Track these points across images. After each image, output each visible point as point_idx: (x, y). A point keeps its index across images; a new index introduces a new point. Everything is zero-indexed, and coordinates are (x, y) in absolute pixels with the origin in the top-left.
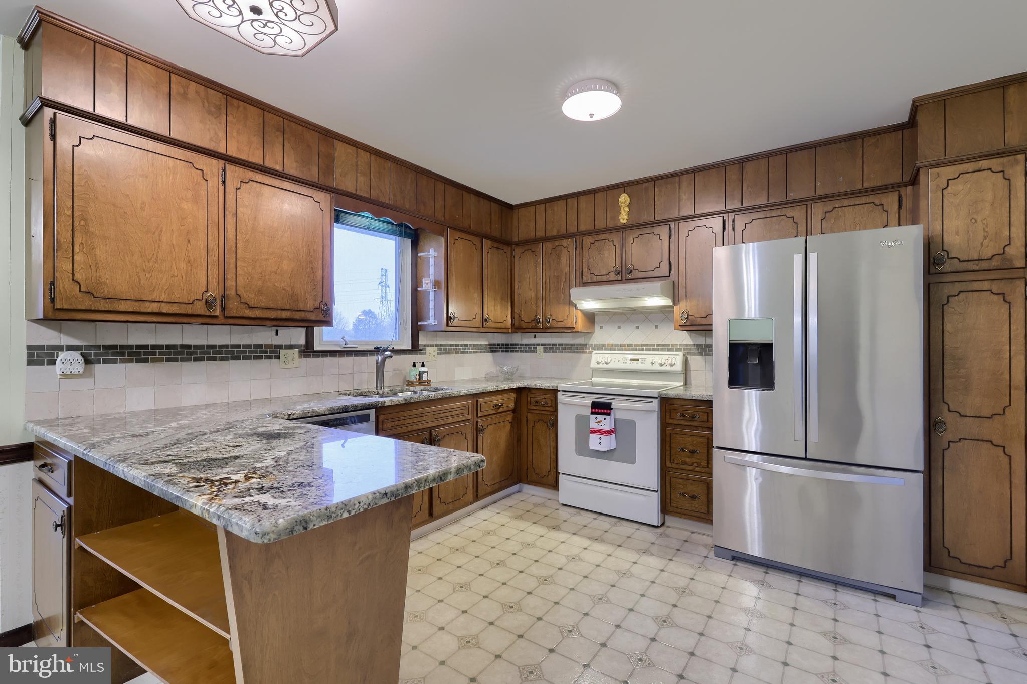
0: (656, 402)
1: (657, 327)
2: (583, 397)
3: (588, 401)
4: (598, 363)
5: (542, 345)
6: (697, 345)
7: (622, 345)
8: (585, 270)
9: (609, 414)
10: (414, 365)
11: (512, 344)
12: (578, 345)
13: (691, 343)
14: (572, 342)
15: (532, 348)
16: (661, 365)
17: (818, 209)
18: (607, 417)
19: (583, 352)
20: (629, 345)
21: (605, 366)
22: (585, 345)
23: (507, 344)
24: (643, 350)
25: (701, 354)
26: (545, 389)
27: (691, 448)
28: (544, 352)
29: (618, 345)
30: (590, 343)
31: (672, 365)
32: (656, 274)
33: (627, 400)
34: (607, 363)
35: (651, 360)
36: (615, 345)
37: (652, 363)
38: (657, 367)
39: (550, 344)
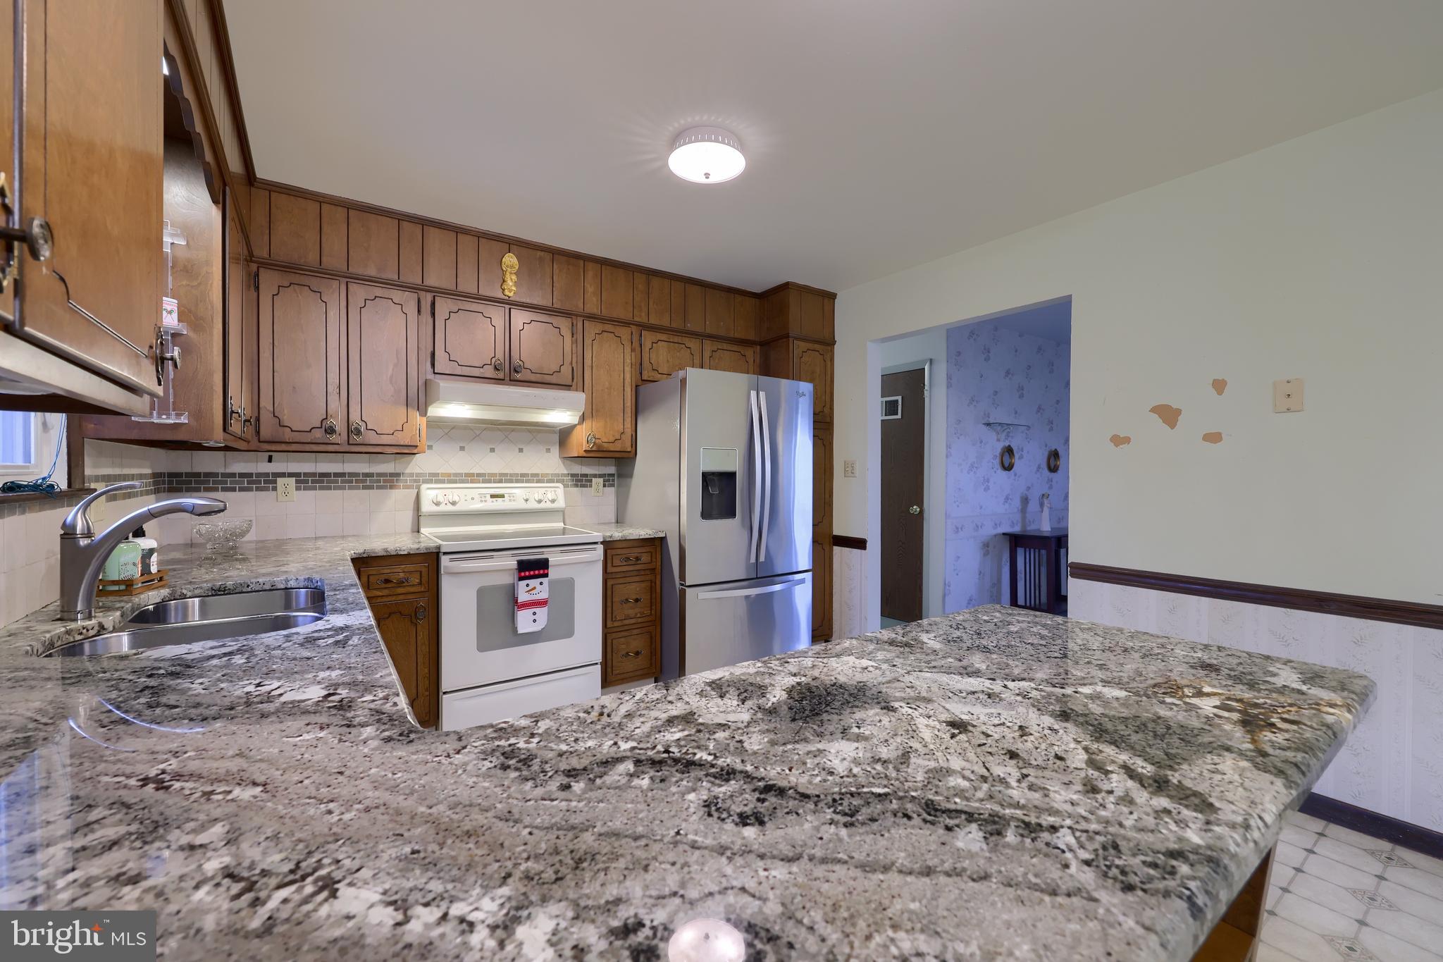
2: (492, 557)
3: (512, 563)
4: (438, 504)
5: (291, 475)
6: (573, 475)
7: (467, 475)
8: (440, 353)
9: (546, 575)
11: (198, 475)
12: (379, 475)
13: (566, 472)
14: (367, 471)
15: (267, 482)
16: (540, 501)
18: (545, 580)
19: (391, 487)
20: (478, 475)
21: (450, 508)
22: (398, 475)
23: (171, 475)
24: (500, 481)
25: (576, 486)
26: (409, 554)
27: (634, 597)
28: (298, 489)
29: (461, 475)
30: (408, 471)
31: (553, 501)
32: (553, 379)
33: (562, 552)
34: (454, 503)
35: (519, 496)
36: (456, 475)
37: (527, 500)
38: (533, 505)
39: (314, 475)
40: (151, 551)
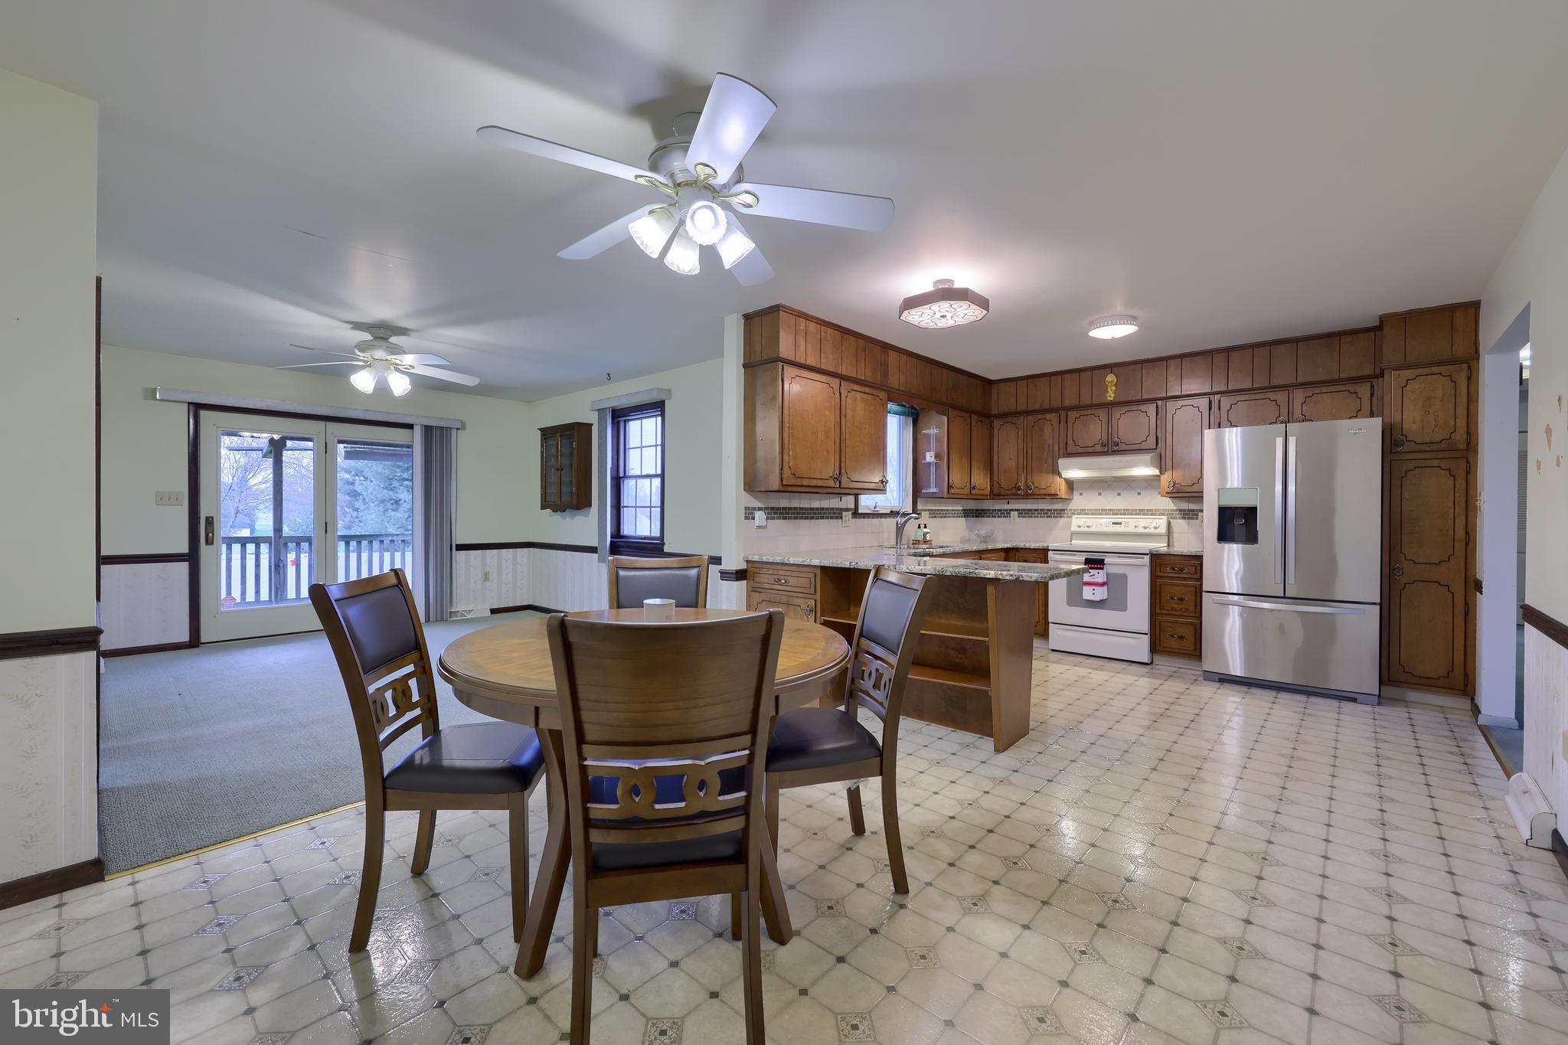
0: (1147, 558)
1: (1139, 494)
2: (1075, 555)
3: (1082, 558)
4: (1079, 527)
5: (1016, 510)
6: (1180, 510)
7: (1102, 510)
8: (1070, 442)
9: (1102, 569)
10: (919, 527)
11: (984, 510)
12: (1056, 510)
13: (1175, 508)
14: (1049, 508)
15: (1006, 514)
16: (1145, 528)
17: (1299, 395)
18: (1100, 571)
19: (1061, 517)
20: (1110, 510)
21: (1087, 529)
22: (1064, 510)
23: (977, 510)
24: (1124, 514)
25: (1184, 518)
26: (1034, 549)
27: (1179, 596)
28: (1019, 517)
29: (1098, 510)
30: (1069, 508)
31: (1156, 528)
32: (1143, 446)
33: (1119, 557)
34: (1088, 527)
35: (1134, 524)
36: (1096, 510)
37: (1136, 527)
38: (1140, 530)
39: (1024, 510)
40: (928, 533)
